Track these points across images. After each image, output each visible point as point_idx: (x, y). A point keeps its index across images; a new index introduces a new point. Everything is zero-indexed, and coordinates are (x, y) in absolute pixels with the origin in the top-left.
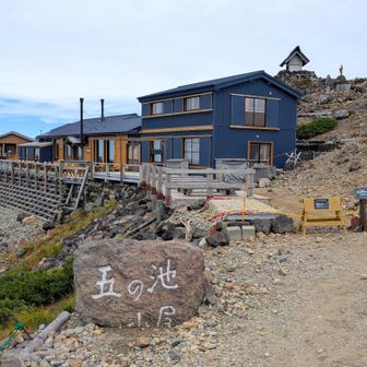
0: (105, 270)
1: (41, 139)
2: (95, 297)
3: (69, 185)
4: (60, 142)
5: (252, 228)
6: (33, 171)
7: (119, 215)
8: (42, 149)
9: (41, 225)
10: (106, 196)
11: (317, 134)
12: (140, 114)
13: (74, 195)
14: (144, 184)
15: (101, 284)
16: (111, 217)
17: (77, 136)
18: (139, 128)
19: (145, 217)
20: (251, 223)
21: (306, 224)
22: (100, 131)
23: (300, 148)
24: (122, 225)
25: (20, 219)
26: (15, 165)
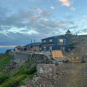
0: (41, 68)
1: (24, 47)
2: (40, 73)
3: (29, 55)
4: (27, 47)
5: (62, 62)
6: (23, 53)
7: (39, 60)
8: (24, 49)
9: (25, 62)
10: (36, 57)
11: (73, 45)
12: (41, 42)
13: (30, 57)
14: (43, 55)
15: (41, 70)
16: (37, 60)
17: (30, 46)
18: (41, 45)
19: (43, 60)
20: (62, 61)
21: (73, 62)
22: (34, 45)
23: (70, 48)
24: (39, 62)
25: (21, 61)
26: (20, 51)
